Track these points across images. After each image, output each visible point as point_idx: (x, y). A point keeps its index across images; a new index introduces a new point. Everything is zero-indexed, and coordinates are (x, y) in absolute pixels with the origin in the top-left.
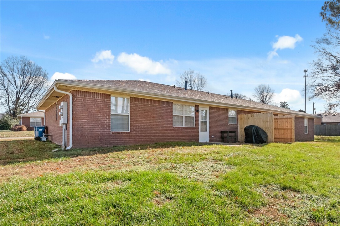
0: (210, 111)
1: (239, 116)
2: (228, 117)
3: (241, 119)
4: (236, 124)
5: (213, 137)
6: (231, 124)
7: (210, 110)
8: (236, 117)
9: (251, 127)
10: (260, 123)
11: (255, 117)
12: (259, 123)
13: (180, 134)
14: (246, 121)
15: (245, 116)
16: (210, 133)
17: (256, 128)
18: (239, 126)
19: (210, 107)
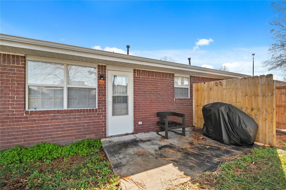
0: (134, 77)
1: (194, 85)
2: (173, 88)
3: (197, 90)
4: (189, 98)
5: (140, 123)
6: (180, 99)
7: (134, 75)
8: (189, 87)
9: (216, 105)
10: (236, 97)
11: (224, 87)
12: (234, 98)
13: (49, 126)
14: (206, 93)
15: (205, 85)
16: (134, 116)
17: (229, 110)
18: (194, 101)
19: (134, 70)
